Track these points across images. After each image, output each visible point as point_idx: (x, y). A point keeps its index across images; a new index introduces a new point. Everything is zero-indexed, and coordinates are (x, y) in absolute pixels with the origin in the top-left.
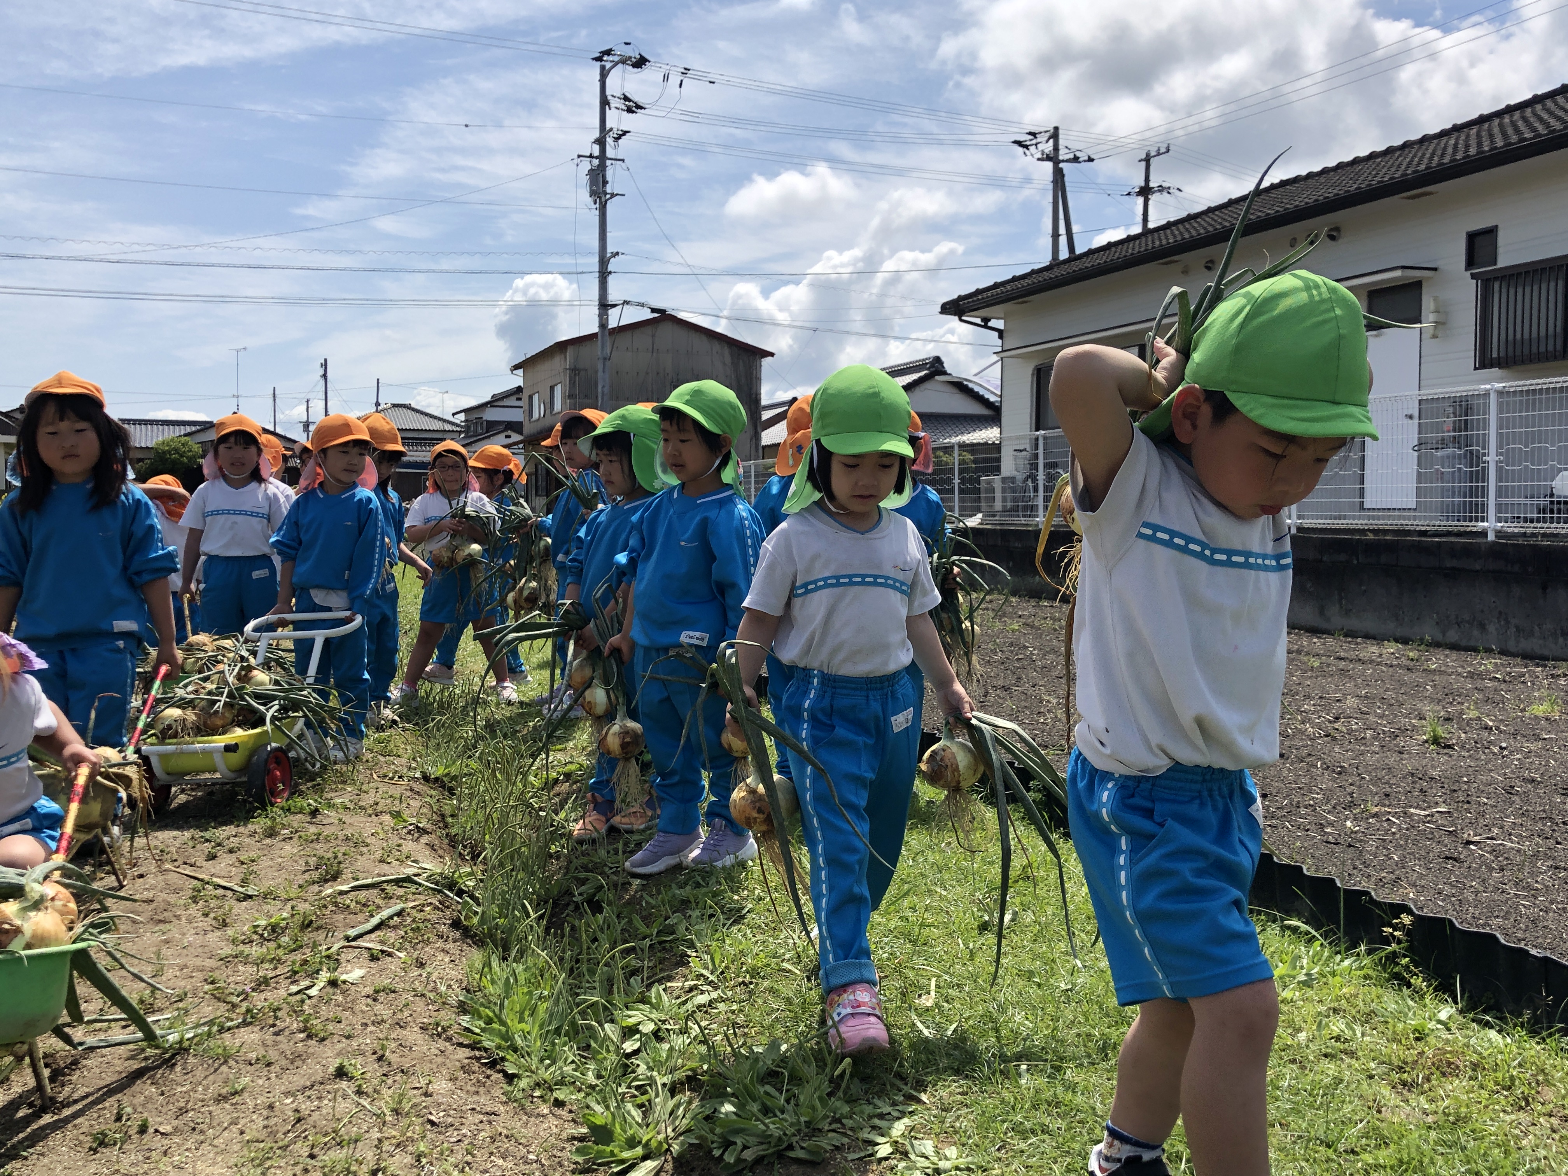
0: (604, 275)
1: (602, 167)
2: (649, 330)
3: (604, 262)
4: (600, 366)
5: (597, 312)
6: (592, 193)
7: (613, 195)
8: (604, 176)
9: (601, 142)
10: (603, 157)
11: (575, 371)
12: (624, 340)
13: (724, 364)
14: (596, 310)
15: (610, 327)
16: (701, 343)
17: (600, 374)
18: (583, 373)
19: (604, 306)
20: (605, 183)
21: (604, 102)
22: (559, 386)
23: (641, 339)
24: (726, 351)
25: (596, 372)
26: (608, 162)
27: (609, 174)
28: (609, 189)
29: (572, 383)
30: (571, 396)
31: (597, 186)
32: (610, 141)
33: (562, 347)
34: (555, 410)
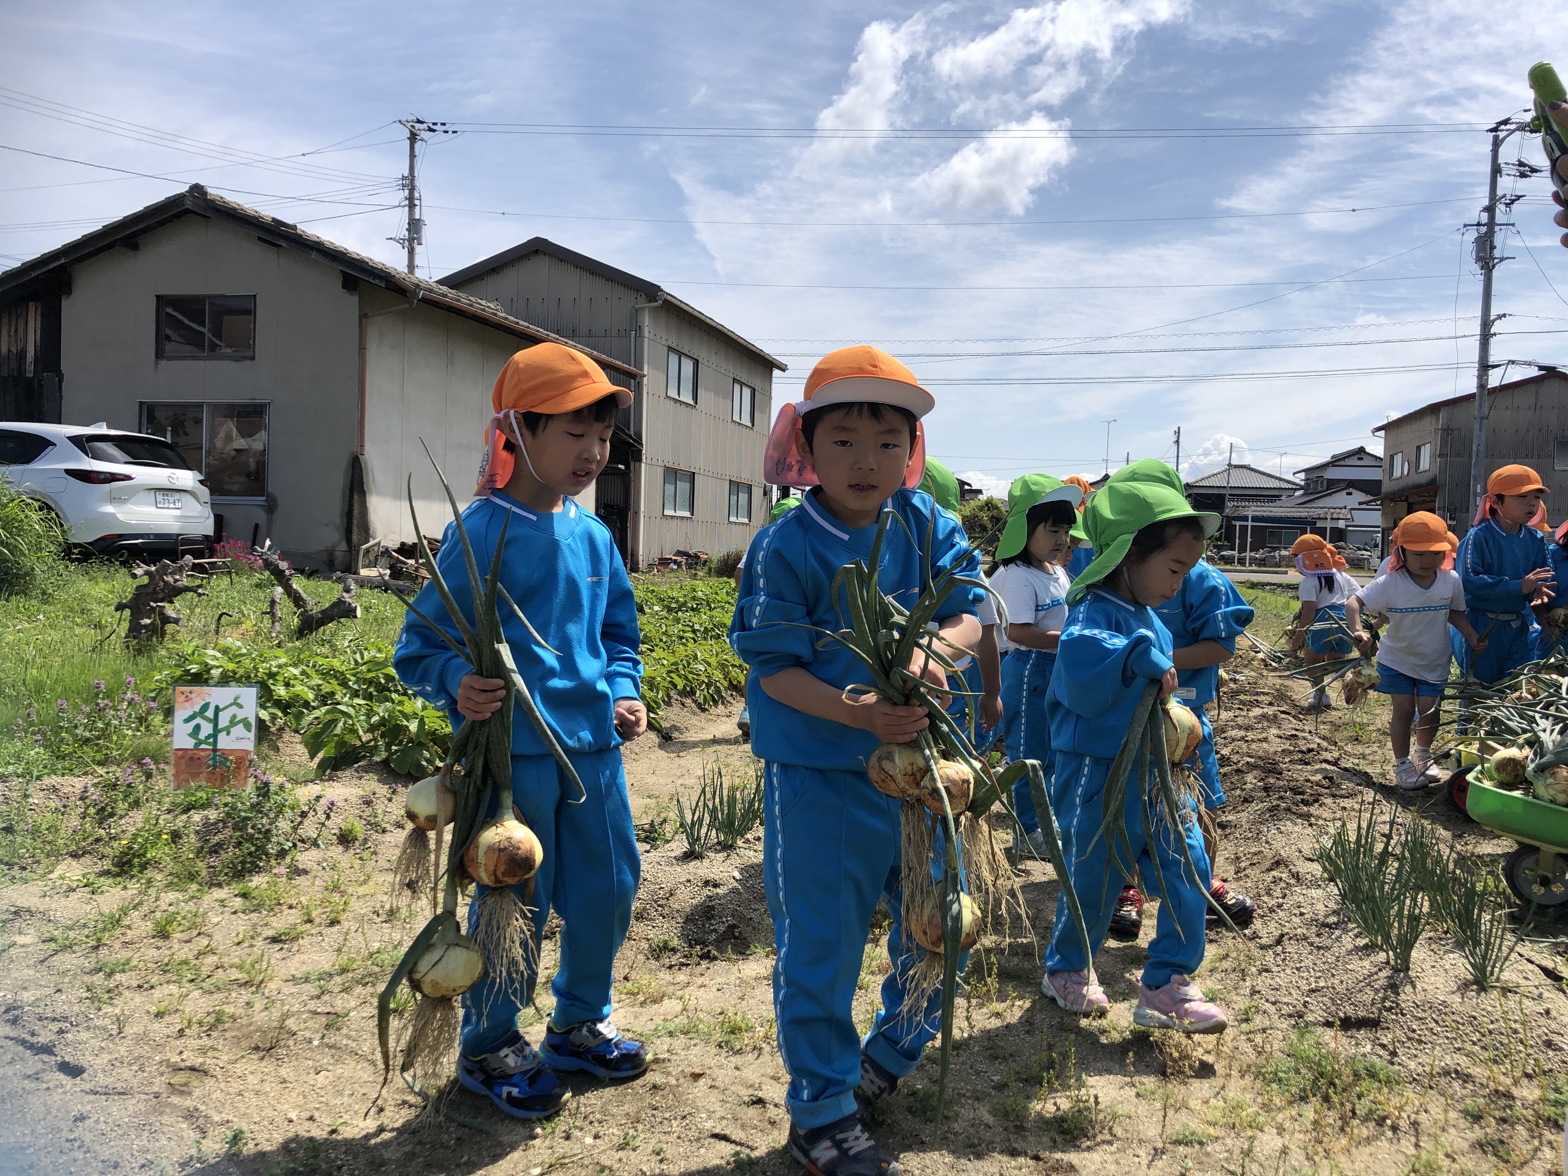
0: (1486, 337)
1: (1490, 233)
2: (1532, 388)
3: (1486, 324)
4: (1476, 426)
5: (1476, 373)
6: (1478, 259)
7: (1502, 259)
8: (1492, 242)
9: (1490, 209)
10: (1491, 224)
11: (1447, 431)
12: (1505, 399)
15: (1489, 387)
17: (1476, 433)
18: (1456, 432)
19: (1485, 367)
20: (1493, 247)
21: (1496, 171)
22: (1428, 446)
23: (1524, 397)
25: (1471, 431)
26: (1497, 228)
27: (1498, 239)
28: (1497, 253)
29: (1444, 442)
30: (1440, 456)
31: (1486, 253)
32: (1500, 208)
33: (1434, 409)
34: (1422, 468)
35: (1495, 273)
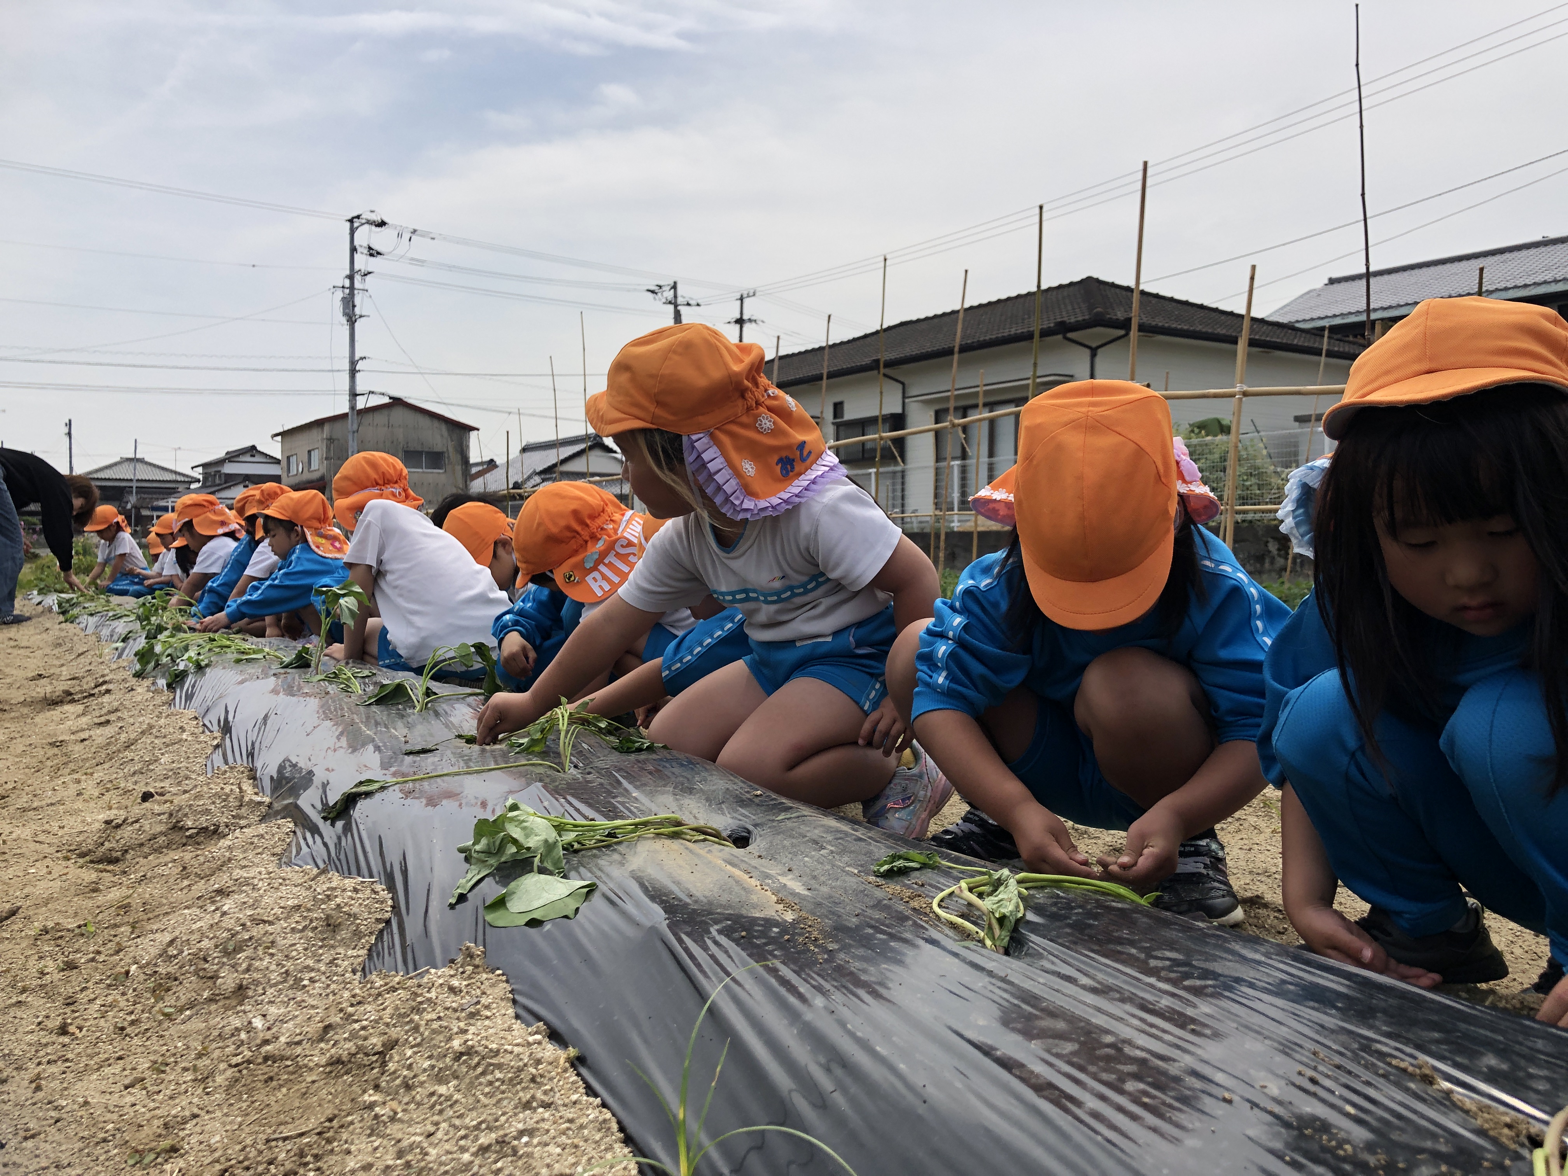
0: (353, 372)
1: (352, 295)
2: (385, 412)
3: (353, 363)
4: (350, 436)
6: (345, 314)
7: (361, 316)
8: (353, 302)
9: (351, 277)
10: (352, 287)
11: (330, 440)
12: (368, 419)
13: (442, 436)
14: (348, 398)
15: (357, 409)
16: (425, 421)
17: (350, 442)
18: (336, 442)
19: (354, 395)
20: (354, 306)
21: (353, 250)
22: (317, 451)
23: (380, 418)
24: (443, 427)
25: (347, 442)
26: (356, 292)
27: (357, 300)
28: (357, 311)
29: (328, 449)
30: (326, 459)
31: (349, 310)
32: (357, 278)
33: (319, 423)
34: (313, 468)
35: (356, 324)
